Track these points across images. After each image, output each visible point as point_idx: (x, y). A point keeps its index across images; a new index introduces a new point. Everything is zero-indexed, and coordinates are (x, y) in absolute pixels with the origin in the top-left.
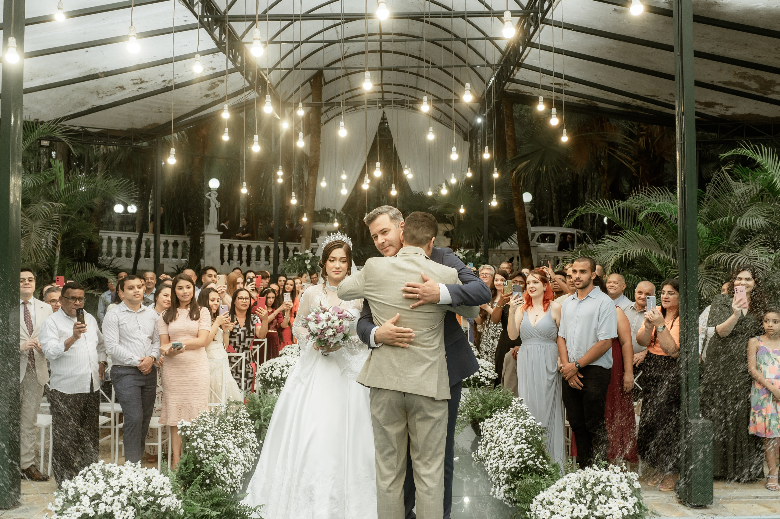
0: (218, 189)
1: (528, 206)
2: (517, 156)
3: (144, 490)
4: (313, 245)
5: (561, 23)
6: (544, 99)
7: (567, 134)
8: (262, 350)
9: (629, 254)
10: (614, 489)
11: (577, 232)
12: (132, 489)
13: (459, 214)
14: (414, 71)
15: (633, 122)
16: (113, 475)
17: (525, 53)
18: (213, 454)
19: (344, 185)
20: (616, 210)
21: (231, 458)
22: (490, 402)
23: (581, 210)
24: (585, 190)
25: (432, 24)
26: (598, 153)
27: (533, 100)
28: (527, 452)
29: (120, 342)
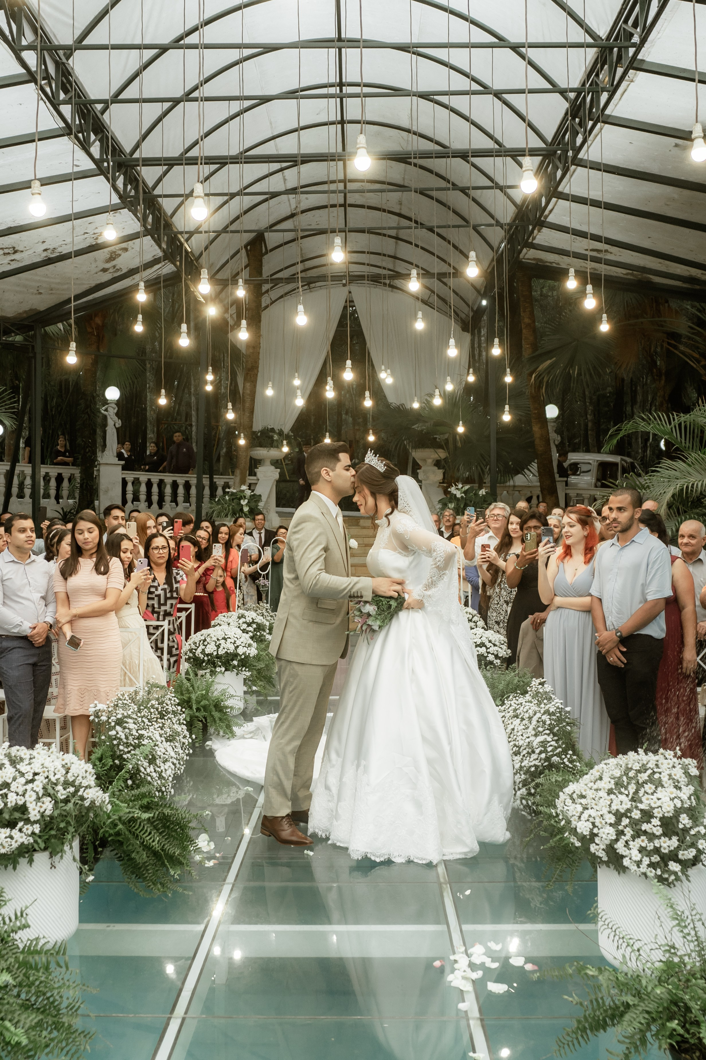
0: (118, 401)
1: (552, 424)
2: (537, 353)
3: (62, 779)
4: (251, 479)
5: (599, 164)
6: (576, 271)
7: (608, 321)
8: (188, 618)
9: (693, 484)
10: (664, 777)
11: (622, 460)
12: (47, 777)
13: (455, 434)
14: (393, 233)
15: (703, 304)
16: (22, 760)
17: (550, 207)
18: (136, 747)
19: (299, 393)
20: (675, 427)
21: (159, 753)
22: (501, 687)
23: (627, 428)
24: (634, 402)
25: (422, 167)
26: (653, 349)
27: (561, 274)
28: (551, 746)
29: (4, 604)
